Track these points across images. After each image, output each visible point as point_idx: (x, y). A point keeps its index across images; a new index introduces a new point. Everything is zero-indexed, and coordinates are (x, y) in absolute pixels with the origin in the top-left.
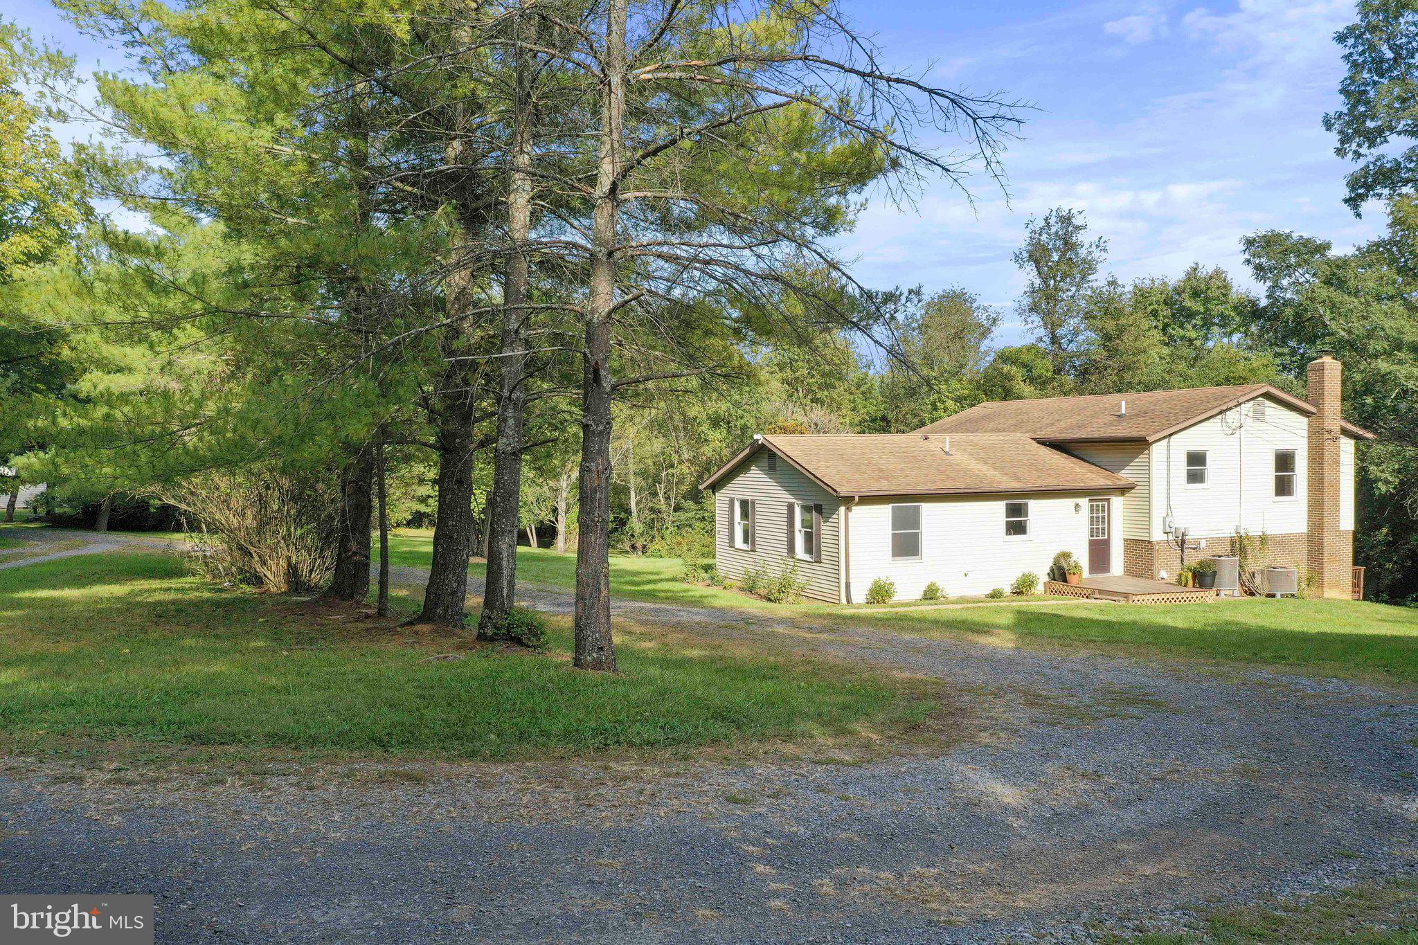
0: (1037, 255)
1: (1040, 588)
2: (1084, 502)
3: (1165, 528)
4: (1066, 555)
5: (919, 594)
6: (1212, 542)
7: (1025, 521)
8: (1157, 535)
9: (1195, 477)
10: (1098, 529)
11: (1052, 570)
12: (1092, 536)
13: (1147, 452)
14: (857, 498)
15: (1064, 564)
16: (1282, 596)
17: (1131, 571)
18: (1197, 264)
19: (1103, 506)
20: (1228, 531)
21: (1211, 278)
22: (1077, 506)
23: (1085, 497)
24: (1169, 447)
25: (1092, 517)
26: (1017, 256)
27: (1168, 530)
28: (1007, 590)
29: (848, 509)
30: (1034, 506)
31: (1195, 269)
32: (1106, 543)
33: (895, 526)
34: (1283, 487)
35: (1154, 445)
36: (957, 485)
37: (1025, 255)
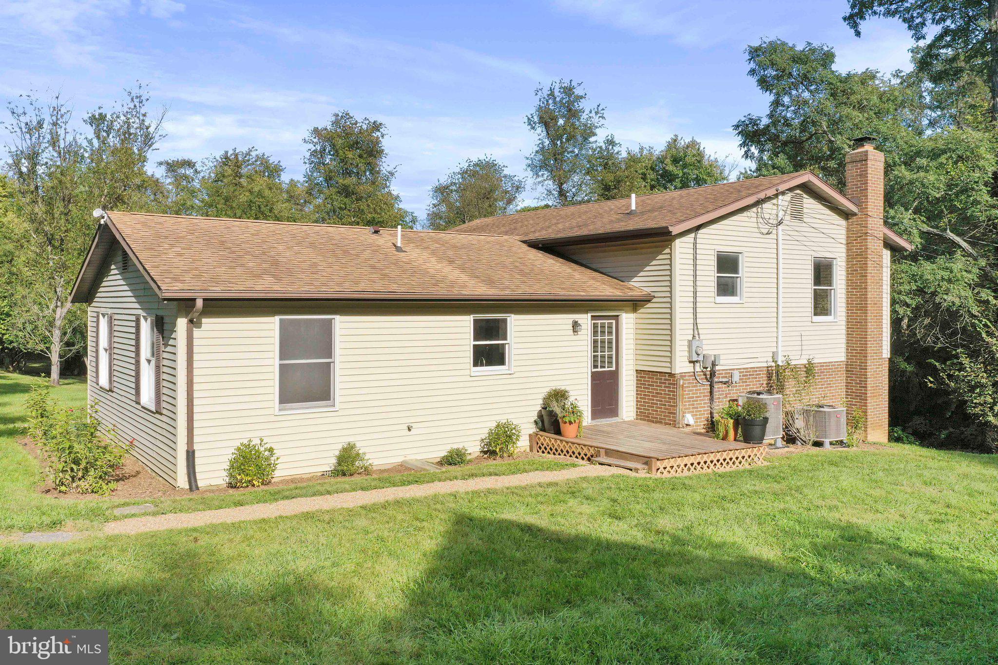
0: (546, 119)
1: (523, 443)
2: (585, 320)
3: (690, 356)
4: (559, 395)
5: (329, 463)
6: (747, 374)
7: (503, 345)
8: (682, 366)
9: (726, 288)
10: (603, 357)
11: (540, 416)
12: (595, 366)
13: (667, 251)
14: (199, 303)
15: (557, 410)
16: (831, 443)
17: (644, 415)
18: (676, 136)
19: (610, 327)
20: (763, 360)
21: (688, 147)
22: (576, 325)
23: (586, 312)
24: (695, 244)
25: (595, 342)
26: (529, 119)
27: (695, 358)
28: (474, 449)
29: (194, 323)
30: (516, 323)
31: (675, 140)
32: (614, 376)
33: (285, 352)
34: (821, 305)
35: (678, 241)
36: (394, 287)
37: (536, 119)
